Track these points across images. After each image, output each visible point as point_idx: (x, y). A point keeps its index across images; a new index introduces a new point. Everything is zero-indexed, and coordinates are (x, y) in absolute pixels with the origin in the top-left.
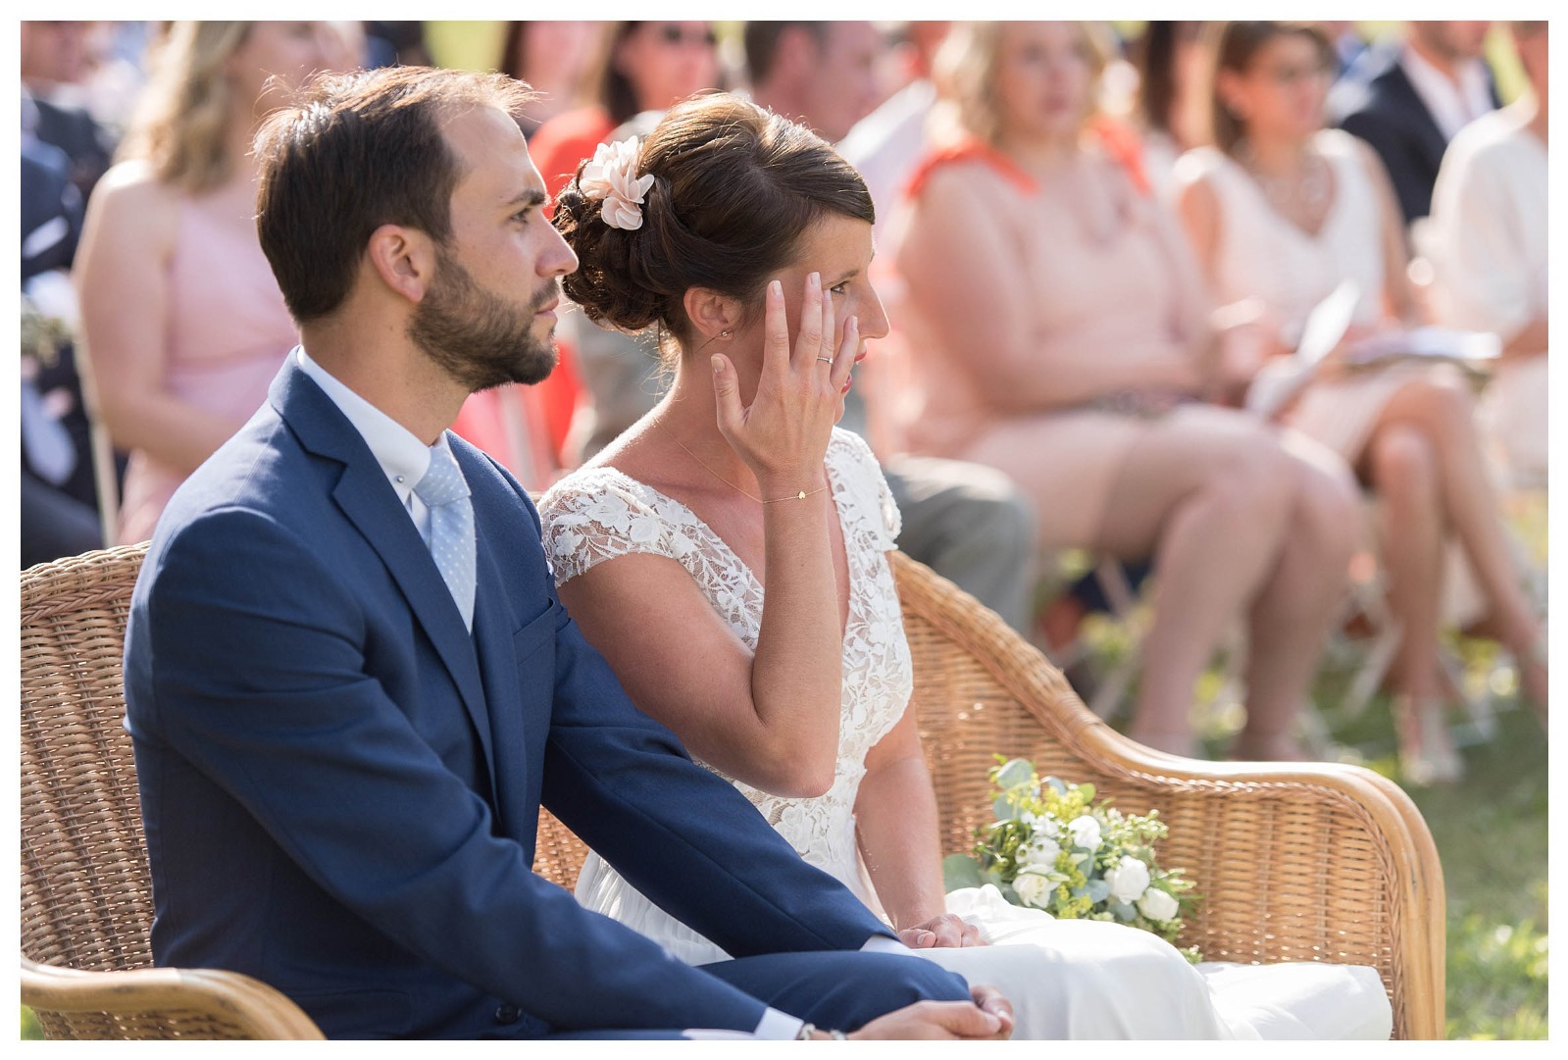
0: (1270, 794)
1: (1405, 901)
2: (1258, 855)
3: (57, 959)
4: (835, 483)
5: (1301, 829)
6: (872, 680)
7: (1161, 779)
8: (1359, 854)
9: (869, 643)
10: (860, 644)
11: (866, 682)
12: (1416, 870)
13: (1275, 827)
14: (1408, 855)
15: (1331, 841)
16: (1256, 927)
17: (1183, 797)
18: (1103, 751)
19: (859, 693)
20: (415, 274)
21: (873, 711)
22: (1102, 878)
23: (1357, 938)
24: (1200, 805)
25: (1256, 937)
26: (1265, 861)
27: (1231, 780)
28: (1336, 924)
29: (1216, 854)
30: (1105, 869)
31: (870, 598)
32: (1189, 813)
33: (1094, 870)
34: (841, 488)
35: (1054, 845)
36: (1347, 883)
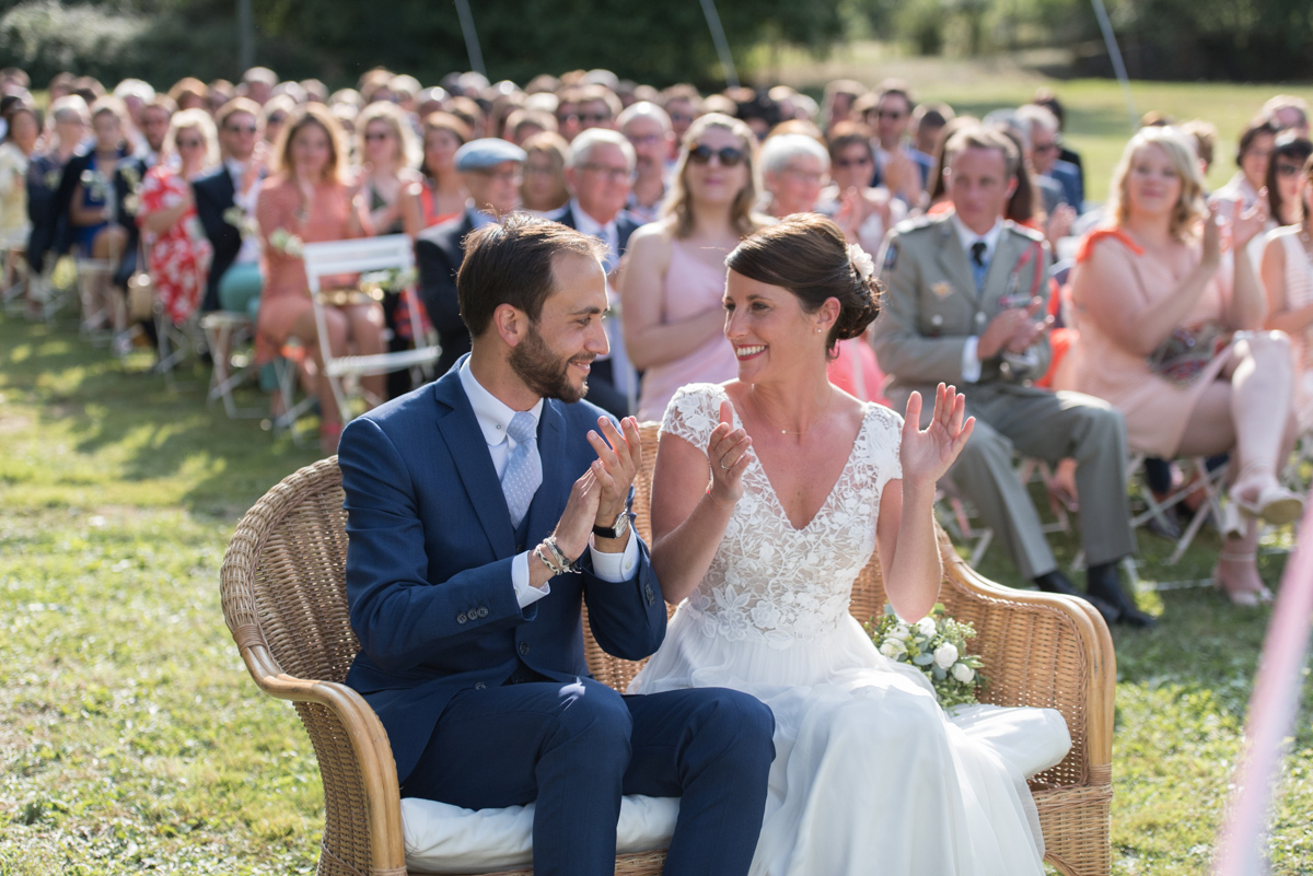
0: (1032, 610)
1: (1090, 678)
2: (1025, 643)
3: (301, 673)
4: (861, 434)
5: (1046, 630)
6: (823, 541)
7: (985, 597)
8: (1071, 649)
9: (830, 521)
10: (825, 520)
11: (820, 542)
12: (1098, 660)
13: (1034, 629)
14: (1095, 651)
15: (1059, 640)
16: (1021, 684)
17: (993, 607)
18: (960, 578)
19: (814, 547)
20: (515, 332)
21: (824, 559)
22: (932, 653)
23: (1068, 696)
24: (1001, 613)
25: (1021, 690)
26: (1028, 648)
27: (1016, 600)
28: (1058, 687)
29: (1006, 641)
30: (935, 647)
31: (845, 499)
32: (995, 617)
33: (929, 648)
34: (863, 438)
35: (907, 631)
36: (1064, 665)
